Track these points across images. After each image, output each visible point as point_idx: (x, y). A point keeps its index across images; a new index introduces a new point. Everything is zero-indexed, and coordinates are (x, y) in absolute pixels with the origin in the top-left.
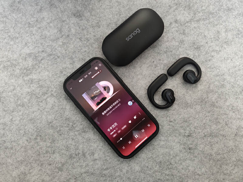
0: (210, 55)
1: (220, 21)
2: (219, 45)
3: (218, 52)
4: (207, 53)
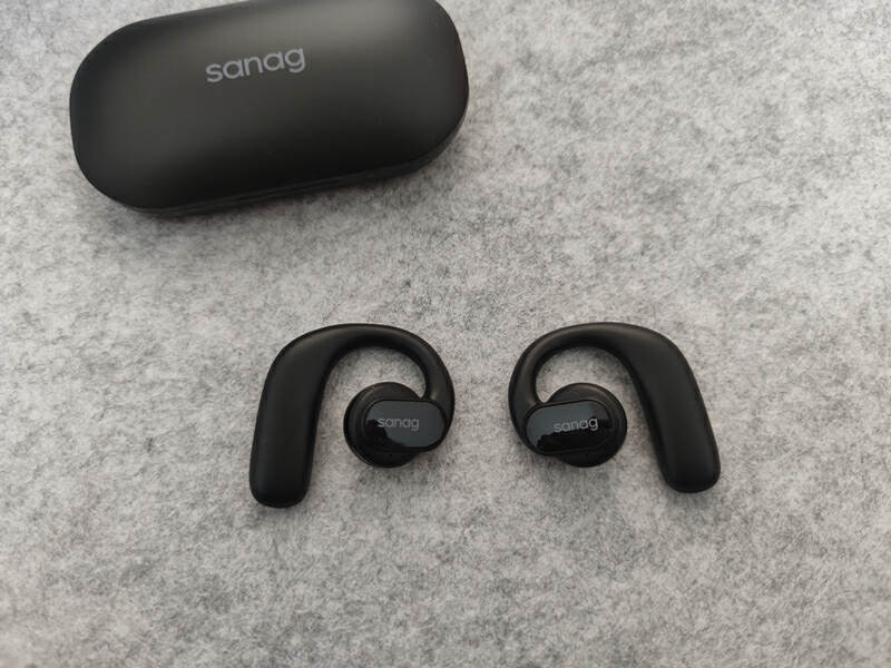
0: (737, 232)
1: (773, 50)
2: (785, 179)
3: (781, 213)
4: (718, 222)
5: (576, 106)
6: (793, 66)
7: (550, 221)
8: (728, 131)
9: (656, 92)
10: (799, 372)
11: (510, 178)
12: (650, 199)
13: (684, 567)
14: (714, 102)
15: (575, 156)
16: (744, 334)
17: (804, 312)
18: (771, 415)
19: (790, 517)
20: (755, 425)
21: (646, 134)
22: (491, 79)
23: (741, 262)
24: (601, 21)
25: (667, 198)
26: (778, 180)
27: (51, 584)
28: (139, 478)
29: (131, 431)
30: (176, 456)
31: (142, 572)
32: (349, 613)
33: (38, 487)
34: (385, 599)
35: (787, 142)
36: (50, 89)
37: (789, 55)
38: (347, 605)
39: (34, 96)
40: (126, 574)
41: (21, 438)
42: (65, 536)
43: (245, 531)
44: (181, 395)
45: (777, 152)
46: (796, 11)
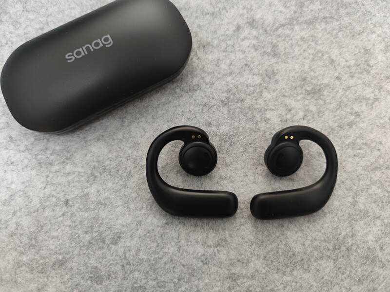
2: (372, 85)
5: (275, 46)
6: (379, 31)
7: (260, 101)
8: (347, 61)
9: (313, 41)
10: (376, 178)
11: (242, 80)
12: (308, 93)
13: (318, 270)
14: (340, 47)
15: (273, 71)
16: (350, 159)
17: (379, 150)
18: (362, 199)
19: (369, 248)
20: (354, 204)
21: (307, 61)
22: (234, 31)
23: (350, 125)
24: (288, 5)
25: (316, 92)
26: (369, 86)
27: (19, 267)
28: (61, 218)
29: (58, 196)
30: (79, 208)
31: (62, 263)
32: (159, 287)
33: (14, 221)
34: (176, 280)
35: (374, 67)
36: (24, 29)
37: (377, 25)
38: (158, 283)
39: (17, 32)
40: (54, 264)
41: (7, 197)
42: (26, 245)
43: (111, 245)
44: (83, 179)
45: (369, 72)
46: (381, 4)
